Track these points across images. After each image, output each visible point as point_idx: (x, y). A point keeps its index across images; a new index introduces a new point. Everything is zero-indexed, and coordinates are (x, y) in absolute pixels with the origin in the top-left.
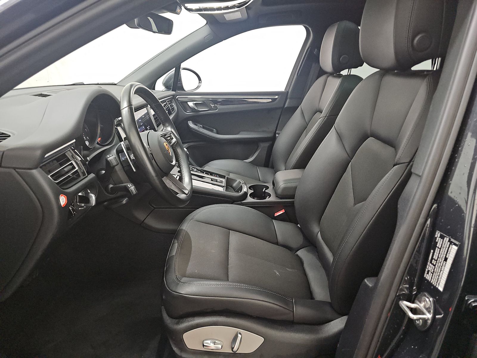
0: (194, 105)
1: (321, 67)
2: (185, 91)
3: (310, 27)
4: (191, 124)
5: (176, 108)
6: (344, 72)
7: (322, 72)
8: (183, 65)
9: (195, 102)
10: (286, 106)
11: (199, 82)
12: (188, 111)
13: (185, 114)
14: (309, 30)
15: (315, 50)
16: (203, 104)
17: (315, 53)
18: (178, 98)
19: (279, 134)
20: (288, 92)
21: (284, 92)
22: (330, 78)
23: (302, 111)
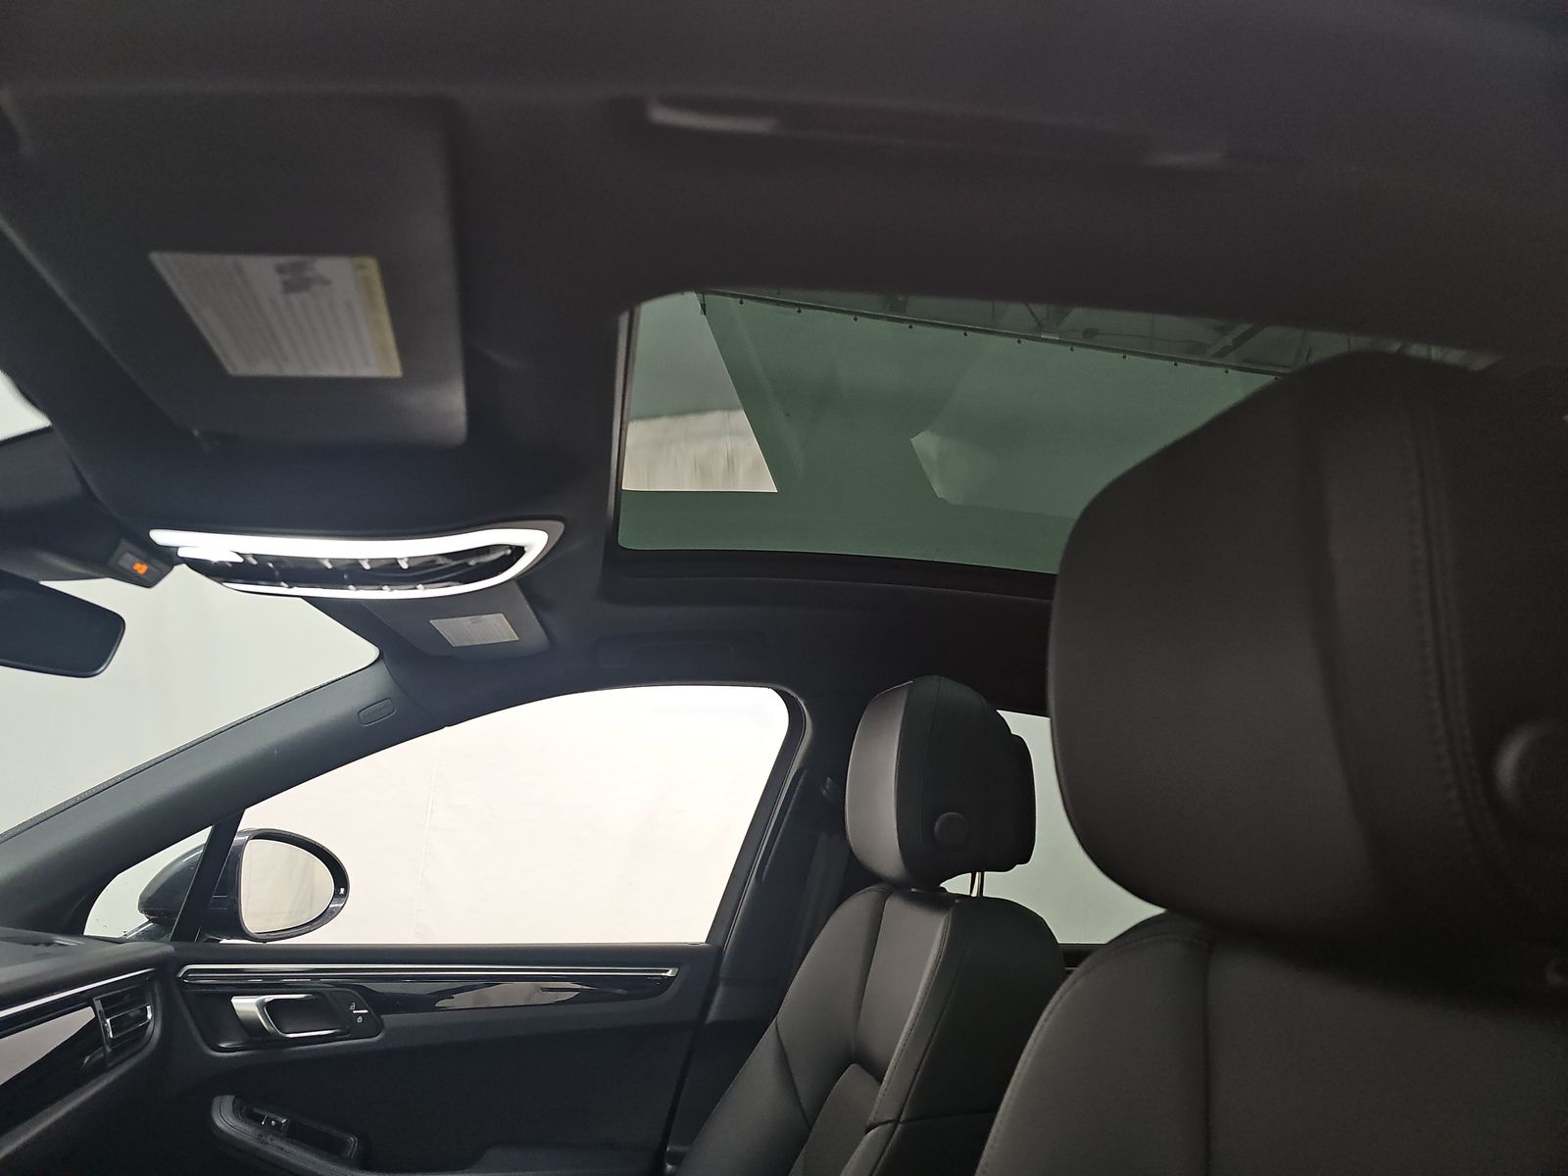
0: (263, 1014)
1: (851, 855)
2: (245, 935)
3: (802, 697)
4: (225, 1119)
5: (155, 1030)
6: (958, 885)
7: (857, 876)
8: (255, 817)
9: (268, 998)
10: (712, 1015)
11: (336, 894)
12: (223, 1042)
13: (211, 1056)
14: (798, 703)
15: (825, 781)
16: (319, 1005)
17: (824, 792)
18: (184, 977)
19: (677, 1159)
20: (720, 950)
21: (704, 947)
22: (894, 906)
23: (782, 1045)
